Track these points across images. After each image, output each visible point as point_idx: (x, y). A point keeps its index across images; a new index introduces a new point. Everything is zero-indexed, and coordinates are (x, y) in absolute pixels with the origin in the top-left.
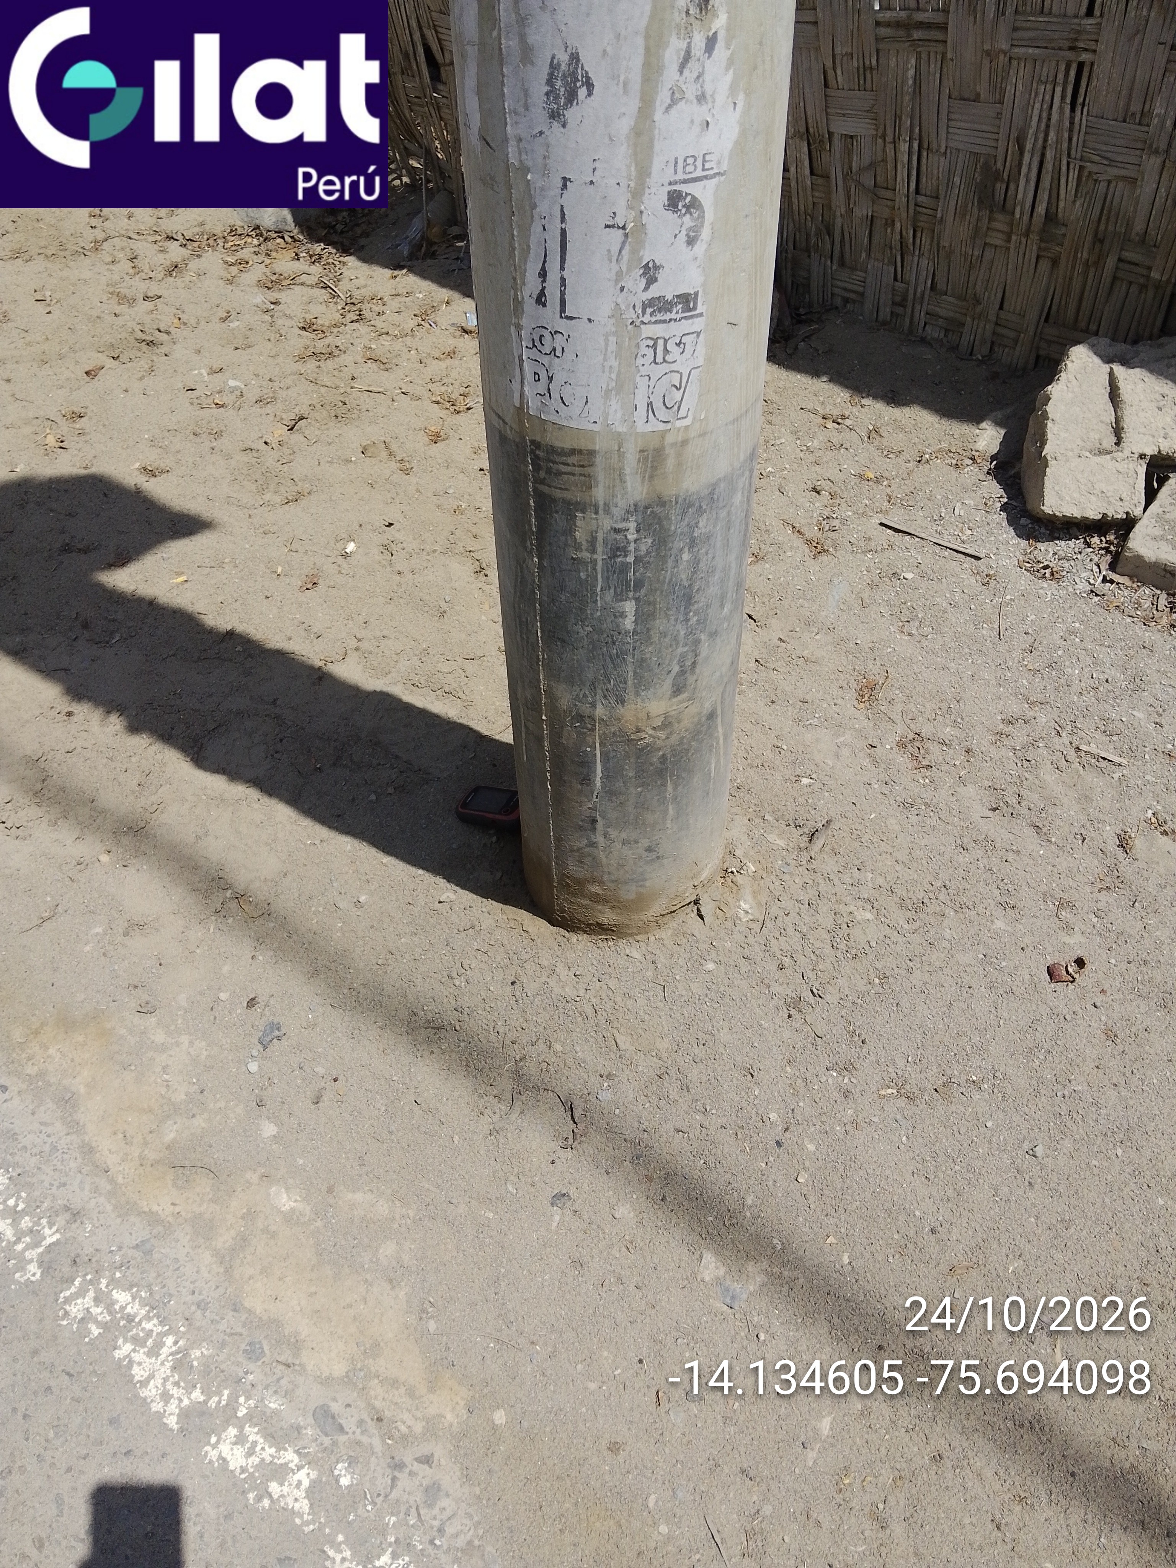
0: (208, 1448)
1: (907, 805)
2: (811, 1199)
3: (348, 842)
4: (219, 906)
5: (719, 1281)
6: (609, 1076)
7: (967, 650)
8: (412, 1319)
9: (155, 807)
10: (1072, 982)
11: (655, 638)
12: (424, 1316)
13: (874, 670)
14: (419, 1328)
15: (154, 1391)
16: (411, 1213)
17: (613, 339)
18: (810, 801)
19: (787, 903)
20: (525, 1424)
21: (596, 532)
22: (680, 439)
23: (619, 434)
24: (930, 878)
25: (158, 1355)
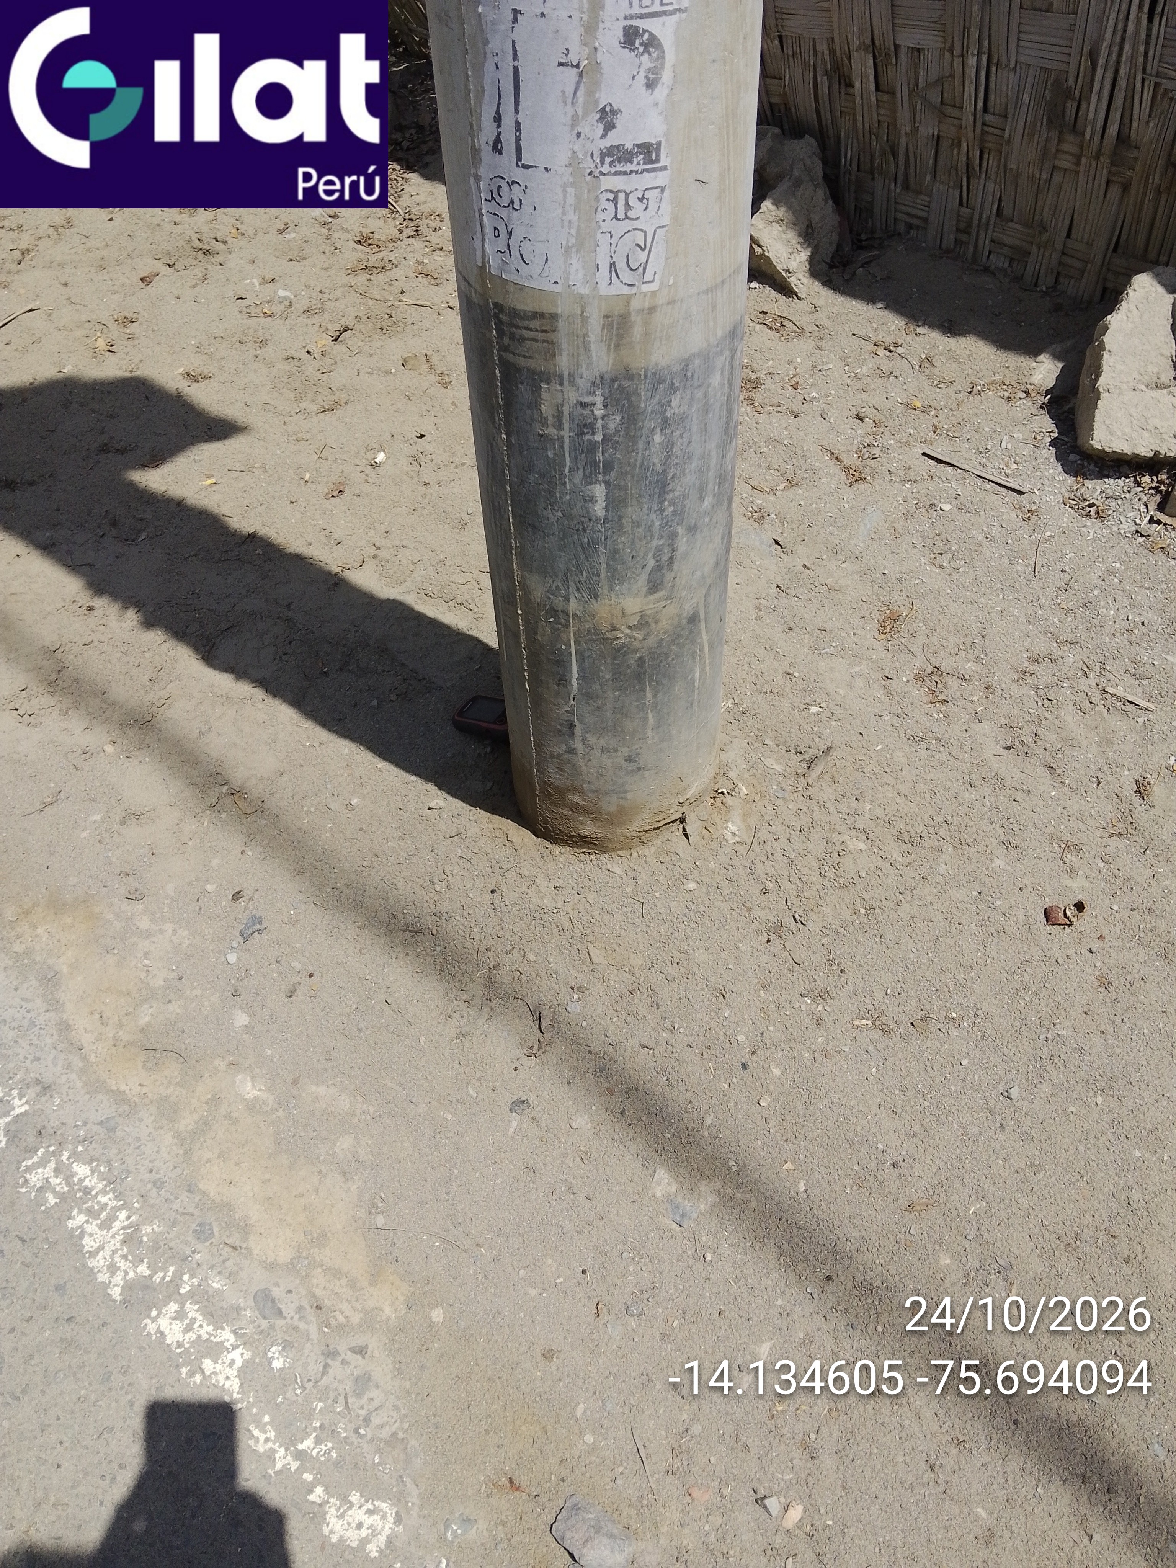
0: (148, 1321)
1: (917, 739)
2: (772, 1123)
3: (345, 746)
4: (214, 801)
5: (669, 1198)
6: (580, 989)
7: (999, 586)
8: (361, 1213)
9: (163, 701)
10: (1069, 926)
11: (628, 528)
12: (374, 1210)
13: (899, 601)
14: (367, 1222)
15: (102, 1262)
16: (372, 1110)
17: (571, 190)
18: (816, 729)
19: (778, 828)
20: (462, 1324)
21: (562, 406)
22: (647, 305)
23: (582, 297)
24: (931, 812)
25: (109, 1228)
